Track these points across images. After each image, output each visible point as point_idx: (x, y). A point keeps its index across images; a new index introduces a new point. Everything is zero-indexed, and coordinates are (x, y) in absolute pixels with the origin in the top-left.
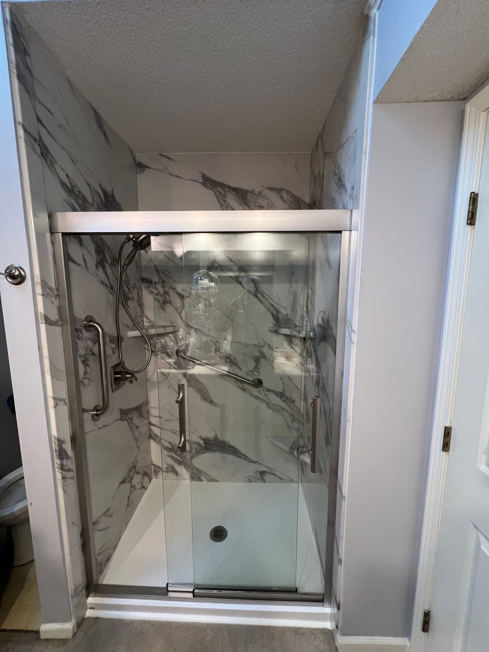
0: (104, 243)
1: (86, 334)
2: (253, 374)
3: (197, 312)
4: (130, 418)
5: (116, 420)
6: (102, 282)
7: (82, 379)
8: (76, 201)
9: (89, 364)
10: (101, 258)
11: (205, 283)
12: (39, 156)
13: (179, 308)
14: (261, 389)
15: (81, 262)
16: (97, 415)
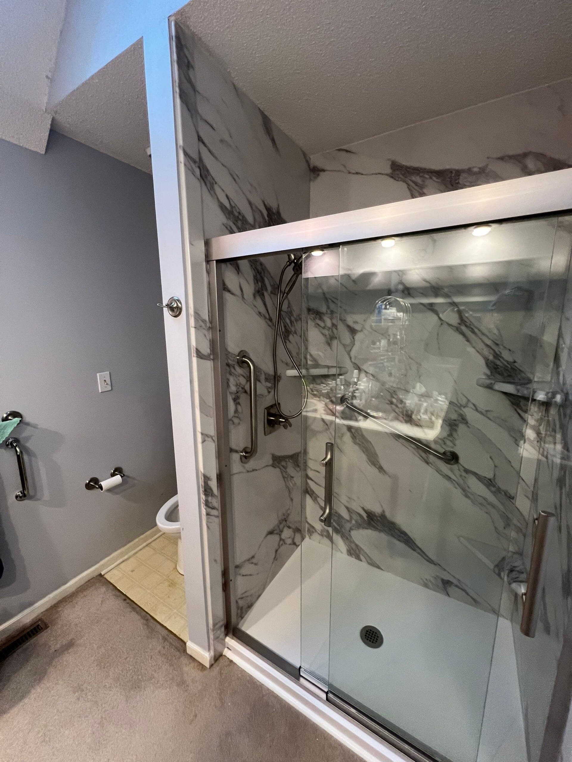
0: (264, 269)
1: (239, 370)
2: (445, 444)
3: (377, 351)
4: (283, 466)
5: (267, 466)
6: (260, 313)
7: (232, 417)
8: (234, 224)
9: (240, 403)
10: (260, 286)
11: (391, 313)
12: (198, 179)
13: (347, 345)
14: (455, 467)
15: (238, 292)
16: (246, 457)
